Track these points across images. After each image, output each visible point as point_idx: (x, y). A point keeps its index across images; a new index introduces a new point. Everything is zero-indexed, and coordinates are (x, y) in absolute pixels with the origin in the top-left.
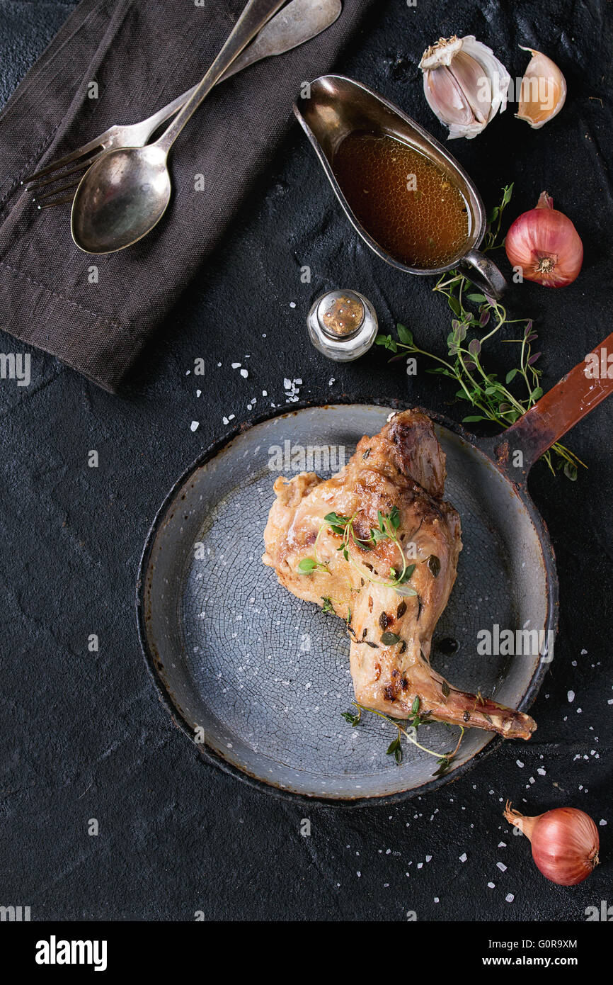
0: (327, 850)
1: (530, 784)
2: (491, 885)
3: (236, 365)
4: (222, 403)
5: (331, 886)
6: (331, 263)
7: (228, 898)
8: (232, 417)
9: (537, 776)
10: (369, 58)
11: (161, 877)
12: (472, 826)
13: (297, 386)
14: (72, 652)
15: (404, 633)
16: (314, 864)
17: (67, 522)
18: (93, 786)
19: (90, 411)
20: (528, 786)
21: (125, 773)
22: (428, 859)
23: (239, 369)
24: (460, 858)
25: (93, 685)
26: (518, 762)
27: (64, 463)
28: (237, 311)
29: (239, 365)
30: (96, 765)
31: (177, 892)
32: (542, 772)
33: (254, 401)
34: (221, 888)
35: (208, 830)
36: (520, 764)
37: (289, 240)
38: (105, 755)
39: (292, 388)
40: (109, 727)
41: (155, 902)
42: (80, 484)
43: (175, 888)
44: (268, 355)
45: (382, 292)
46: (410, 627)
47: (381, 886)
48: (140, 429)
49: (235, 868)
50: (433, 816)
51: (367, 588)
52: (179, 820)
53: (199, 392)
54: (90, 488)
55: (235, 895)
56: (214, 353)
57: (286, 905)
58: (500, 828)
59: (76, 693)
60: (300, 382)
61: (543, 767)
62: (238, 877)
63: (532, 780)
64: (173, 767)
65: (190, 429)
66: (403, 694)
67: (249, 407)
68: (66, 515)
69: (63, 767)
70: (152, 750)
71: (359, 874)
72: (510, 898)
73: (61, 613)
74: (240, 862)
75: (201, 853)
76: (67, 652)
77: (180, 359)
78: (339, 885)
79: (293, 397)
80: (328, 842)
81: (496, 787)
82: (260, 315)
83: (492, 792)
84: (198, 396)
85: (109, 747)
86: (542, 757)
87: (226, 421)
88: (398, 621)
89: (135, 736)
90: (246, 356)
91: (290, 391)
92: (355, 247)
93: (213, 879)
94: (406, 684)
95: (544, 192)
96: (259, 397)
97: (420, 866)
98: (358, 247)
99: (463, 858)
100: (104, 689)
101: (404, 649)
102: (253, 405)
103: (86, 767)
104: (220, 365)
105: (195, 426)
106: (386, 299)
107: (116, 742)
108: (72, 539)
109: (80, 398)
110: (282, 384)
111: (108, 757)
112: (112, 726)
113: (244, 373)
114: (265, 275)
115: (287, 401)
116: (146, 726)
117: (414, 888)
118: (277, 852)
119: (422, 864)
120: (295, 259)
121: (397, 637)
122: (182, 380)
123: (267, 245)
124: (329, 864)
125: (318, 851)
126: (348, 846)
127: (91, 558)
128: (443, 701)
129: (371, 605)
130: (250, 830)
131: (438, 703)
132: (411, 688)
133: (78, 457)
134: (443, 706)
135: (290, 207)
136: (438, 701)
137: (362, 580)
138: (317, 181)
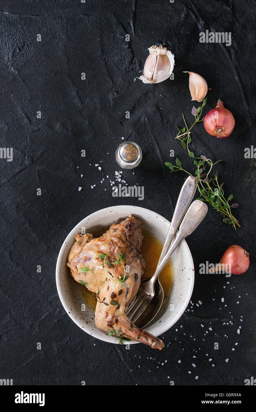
0: (127, 357)
1: (206, 334)
2: (190, 372)
3: (96, 165)
4: (91, 180)
5: (129, 371)
6: (135, 125)
7: (89, 374)
8: (95, 186)
9: (209, 331)
10: (152, 42)
11: (63, 366)
12: (183, 349)
13: (120, 174)
14: (30, 277)
15: (119, 302)
16: (122, 362)
17: (29, 225)
18: (38, 330)
19: (39, 181)
20: (205, 335)
21: (50, 325)
22: (166, 361)
23: (98, 166)
24: (178, 362)
25: (38, 290)
26: (202, 325)
27: (29, 202)
28: (98, 143)
29: (98, 165)
30: (39, 322)
31: (69, 372)
32: (211, 329)
33: (103, 179)
34: (86, 370)
35: (82, 348)
36: (202, 326)
37: (119, 115)
38: (43, 317)
39: (118, 175)
40: (44, 307)
41: (61, 375)
42: (35, 211)
43: (68, 370)
44: (109, 161)
45: (155, 137)
46: (122, 300)
47: (148, 371)
48: (59, 189)
49: (92, 363)
50: (168, 345)
51: (108, 282)
52: (71, 344)
53: (82, 175)
54: (38, 212)
55: (92, 373)
56: (88, 159)
57: (111, 378)
58: (194, 350)
59: (32, 293)
60: (121, 172)
61: (211, 327)
62: (93, 366)
63: (207, 332)
64: (69, 323)
65: (78, 190)
66: (115, 324)
67: (102, 182)
68: (29, 222)
69: (26, 322)
70: (61, 316)
71: (139, 366)
72: (197, 378)
73: (26, 261)
74: (94, 361)
75: (79, 357)
76: (28, 277)
77: (75, 162)
78: (131, 371)
79: (119, 179)
80: (128, 354)
81: (193, 334)
82: (106, 145)
83: (191, 336)
84: (82, 177)
85: (44, 314)
86: (211, 323)
87: (92, 187)
88: (118, 296)
89: (55, 311)
90: (101, 162)
91: (117, 176)
92: (145, 119)
93: (83, 367)
94: (117, 321)
95: (220, 100)
96: (106, 178)
97: (163, 364)
98: (146, 119)
99: (180, 362)
100: (43, 292)
101: (118, 308)
102: (103, 181)
103: (35, 322)
104: (90, 165)
105: (80, 189)
106: (156, 140)
107: (47, 313)
108: (31, 232)
109: (35, 176)
110: (115, 173)
111: (44, 318)
112: (46, 306)
113: (100, 168)
114: (109, 129)
115: (116, 180)
116: (59, 307)
117: (160, 373)
118: (108, 357)
119: (163, 363)
120: (121, 123)
121: (117, 303)
122: (75, 170)
123: (110, 117)
124: (128, 362)
125: (124, 357)
126: (135, 356)
127: (38, 240)
128: (130, 330)
129: (108, 289)
130: (98, 348)
131: (128, 331)
132: (119, 323)
133: (34, 200)
134: (130, 332)
135: (119, 102)
136: (128, 330)
137: (106, 279)
138: (130, 92)
